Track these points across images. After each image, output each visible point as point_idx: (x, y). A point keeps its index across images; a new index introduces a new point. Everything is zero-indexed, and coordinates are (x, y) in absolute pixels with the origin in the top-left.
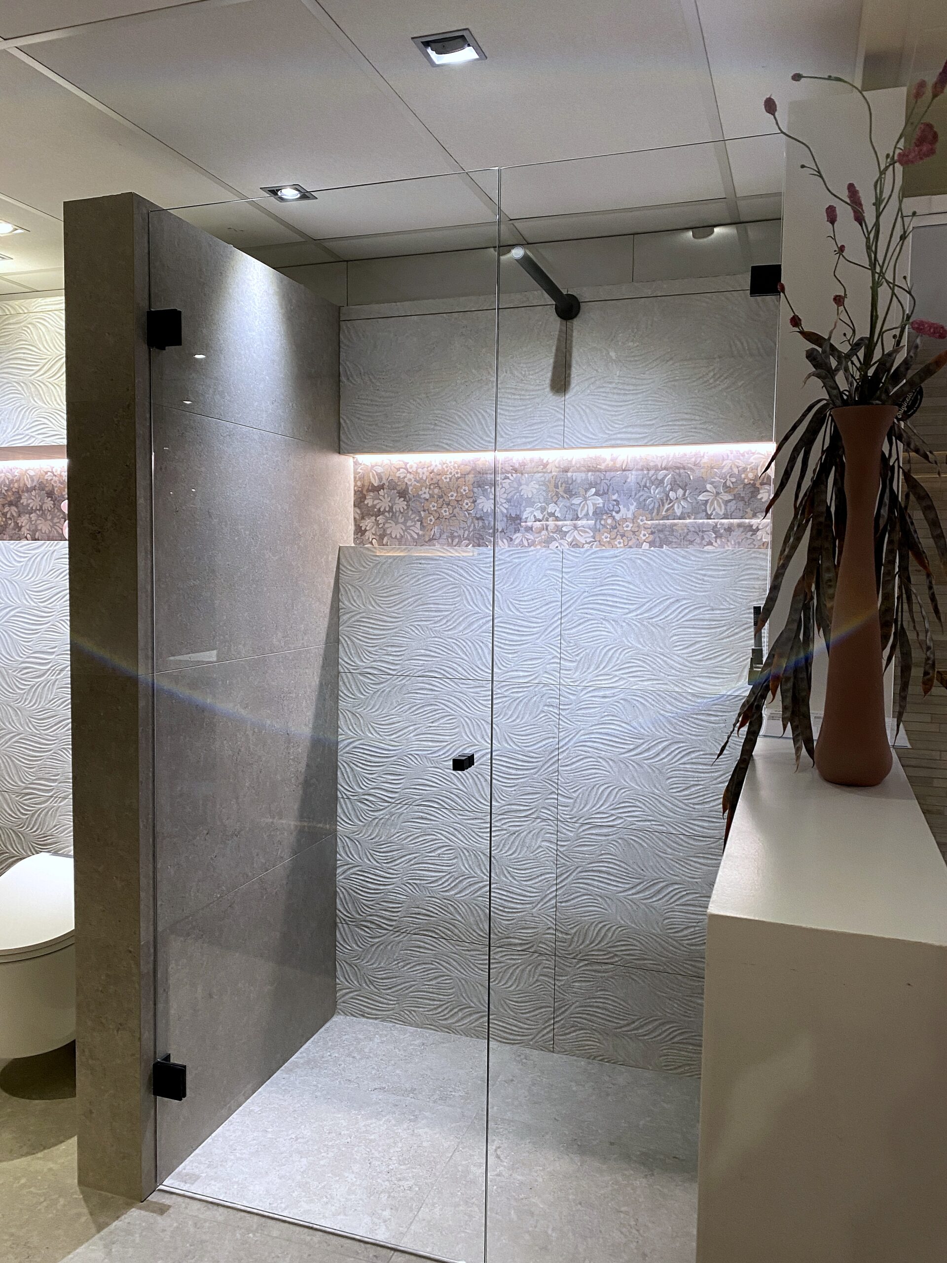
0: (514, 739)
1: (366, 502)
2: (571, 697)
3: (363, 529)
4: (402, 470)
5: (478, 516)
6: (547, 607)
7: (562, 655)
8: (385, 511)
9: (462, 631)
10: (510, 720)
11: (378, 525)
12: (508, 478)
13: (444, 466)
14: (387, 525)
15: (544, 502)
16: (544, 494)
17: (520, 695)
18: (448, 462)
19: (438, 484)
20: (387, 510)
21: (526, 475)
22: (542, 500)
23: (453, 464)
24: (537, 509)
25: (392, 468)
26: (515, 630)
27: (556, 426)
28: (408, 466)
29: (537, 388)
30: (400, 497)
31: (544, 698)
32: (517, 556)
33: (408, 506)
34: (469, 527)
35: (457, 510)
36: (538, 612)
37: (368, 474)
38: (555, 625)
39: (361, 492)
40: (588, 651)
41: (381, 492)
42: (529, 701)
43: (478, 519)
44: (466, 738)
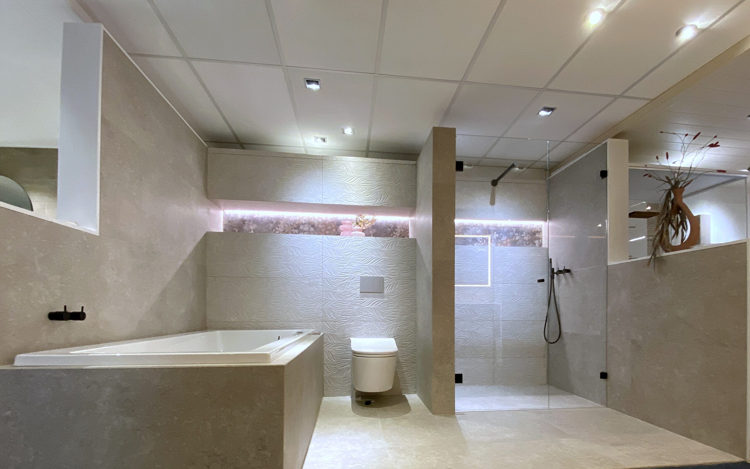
2: (496, 286)
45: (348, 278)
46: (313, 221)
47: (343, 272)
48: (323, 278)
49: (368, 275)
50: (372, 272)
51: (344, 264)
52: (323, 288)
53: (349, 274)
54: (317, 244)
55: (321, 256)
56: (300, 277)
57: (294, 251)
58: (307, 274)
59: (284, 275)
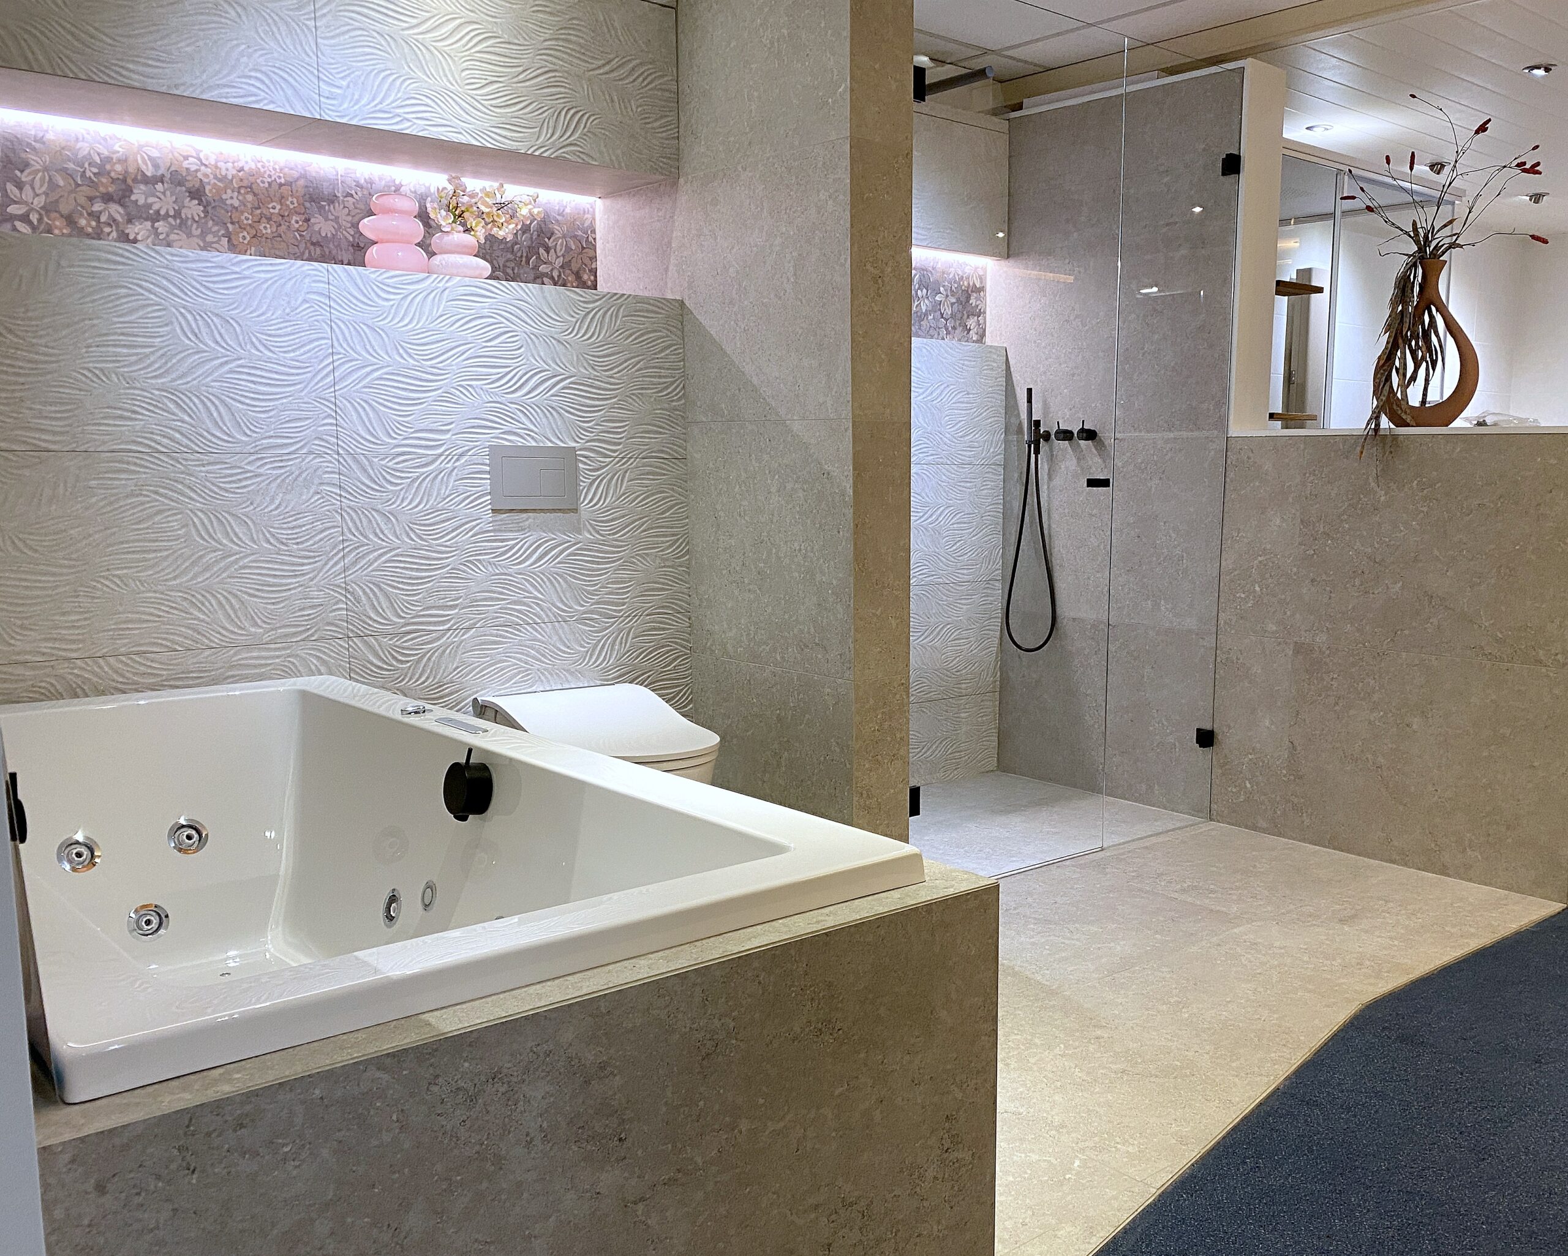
45: (441, 455)
46: (193, 168)
47: (422, 426)
48: (341, 452)
49: (519, 441)
50: (532, 427)
51: (425, 391)
52: (341, 496)
53: (448, 436)
54: (305, 301)
55: (326, 357)
56: (238, 450)
57: (204, 330)
58: (272, 433)
59: (165, 441)
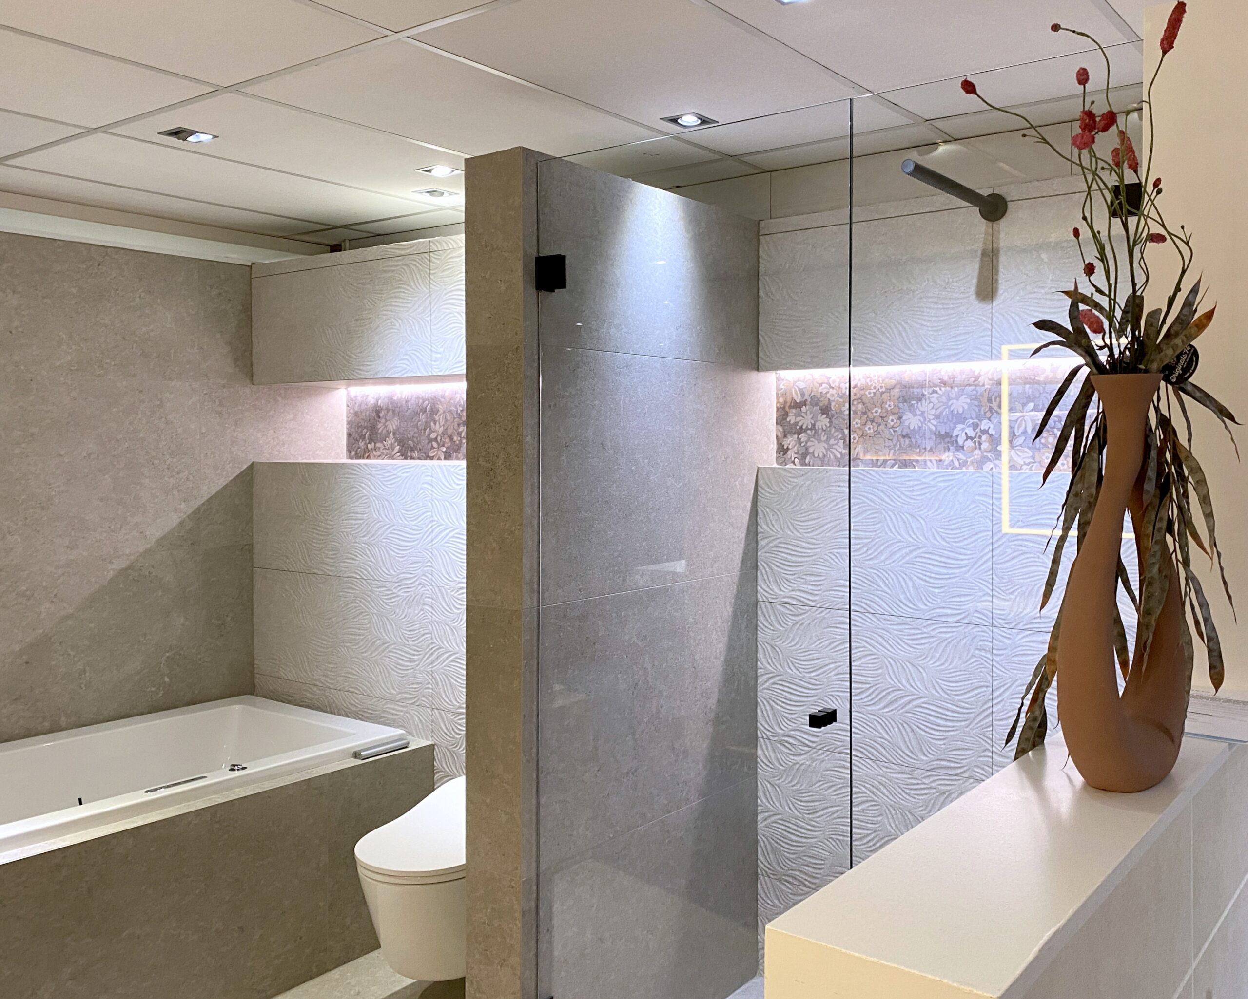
0: (942, 686)
1: (788, 420)
2: (1006, 641)
3: (785, 447)
4: (824, 385)
5: (904, 433)
6: (976, 537)
7: (994, 592)
8: (807, 429)
9: (884, 561)
10: (938, 664)
11: (800, 443)
12: (936, 392)
13: (868, 380)
14: (809, 444)
15: (977, 418)
16: (977, 409)
17: (948, 635)
18: (872, 376)
19: (861, 399)
20: (810, 427)
21: (956, 388)
22: (974, 415)
23: (877, 377)
24: (969, 426)
25: (815, 383)
26: (941, 562)
27: (983, 336)
28: (831, 381)
29: (962, 296)
30: (823, 414)
31: (975, 641)
32: (941, 479)
33: (830, 422)
34: (895, 446)
35: (882, 427)
36: (966, 542)
37: (791, 390)
38: (985, 558)
39: (784, 408)
40: (1024, 589)
41: (804, 409)
42: (958, 643)
43: (904, 437)
44: (889, 680)
48: (433, 584)
54: (422, 489)
55: (429, 524)
56: (391, 580)
57: (382, 509)
58: (404, 571)
59: (365, 572)
